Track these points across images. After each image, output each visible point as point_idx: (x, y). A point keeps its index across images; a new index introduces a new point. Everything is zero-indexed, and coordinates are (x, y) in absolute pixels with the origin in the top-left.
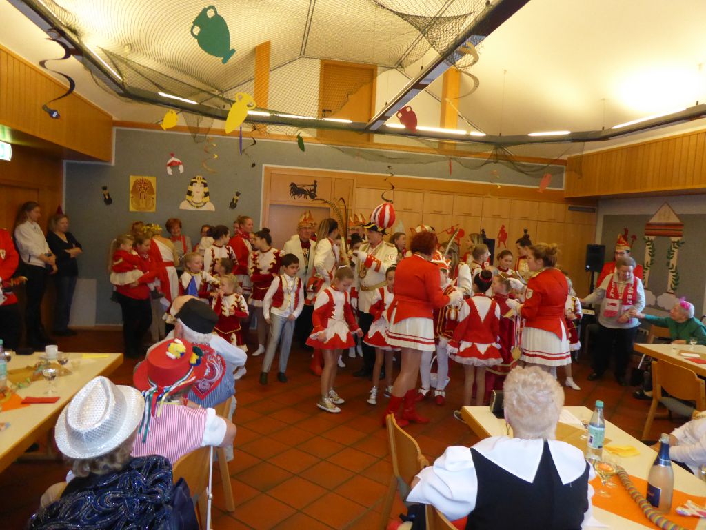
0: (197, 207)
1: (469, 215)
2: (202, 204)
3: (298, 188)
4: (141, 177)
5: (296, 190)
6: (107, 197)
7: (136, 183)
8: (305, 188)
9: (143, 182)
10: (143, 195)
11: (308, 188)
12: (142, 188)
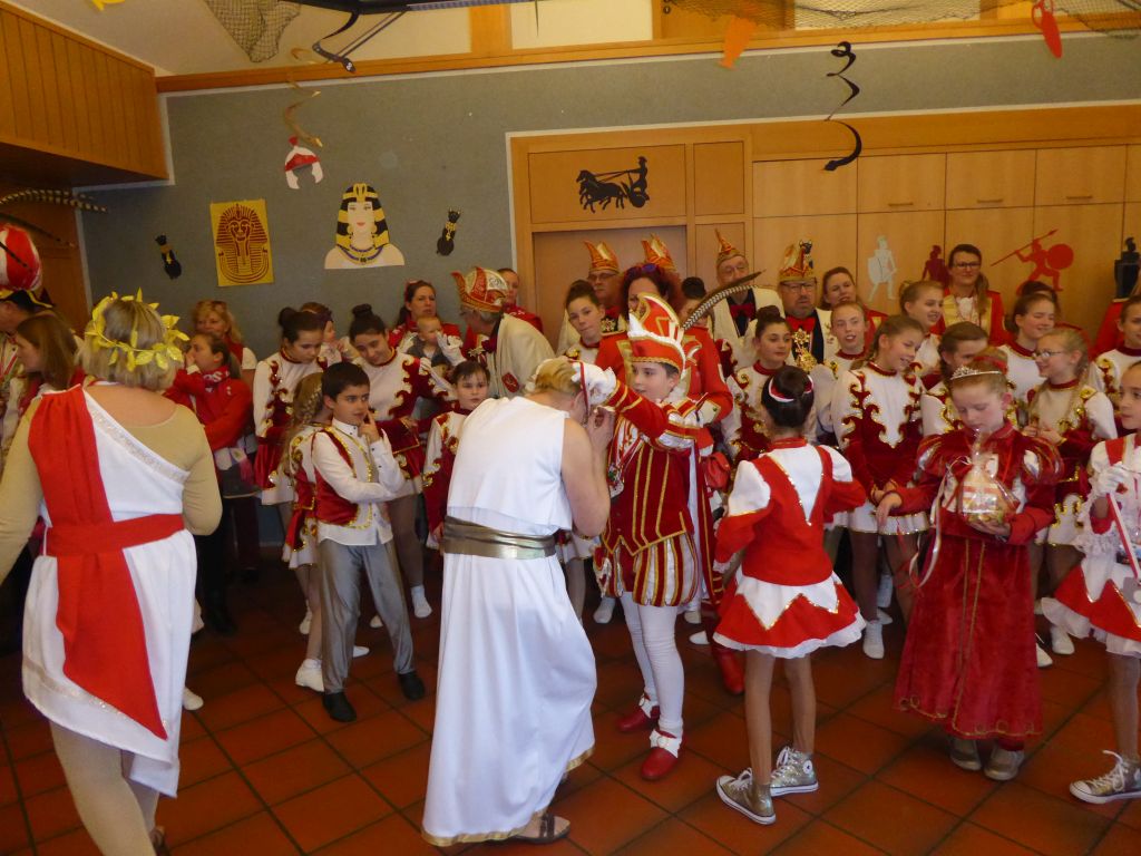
0: (363, 260)
1: (1086, 200)
2: (374, 252)
3: (599, 183)
4: (231, 205)
5: (595, 189)
6: (169, 260)
7: (224, 220)
8: (617, 181)
9: (239, 215)
10: (242, 245)
11: (625, 179)
12: (240, 230)
